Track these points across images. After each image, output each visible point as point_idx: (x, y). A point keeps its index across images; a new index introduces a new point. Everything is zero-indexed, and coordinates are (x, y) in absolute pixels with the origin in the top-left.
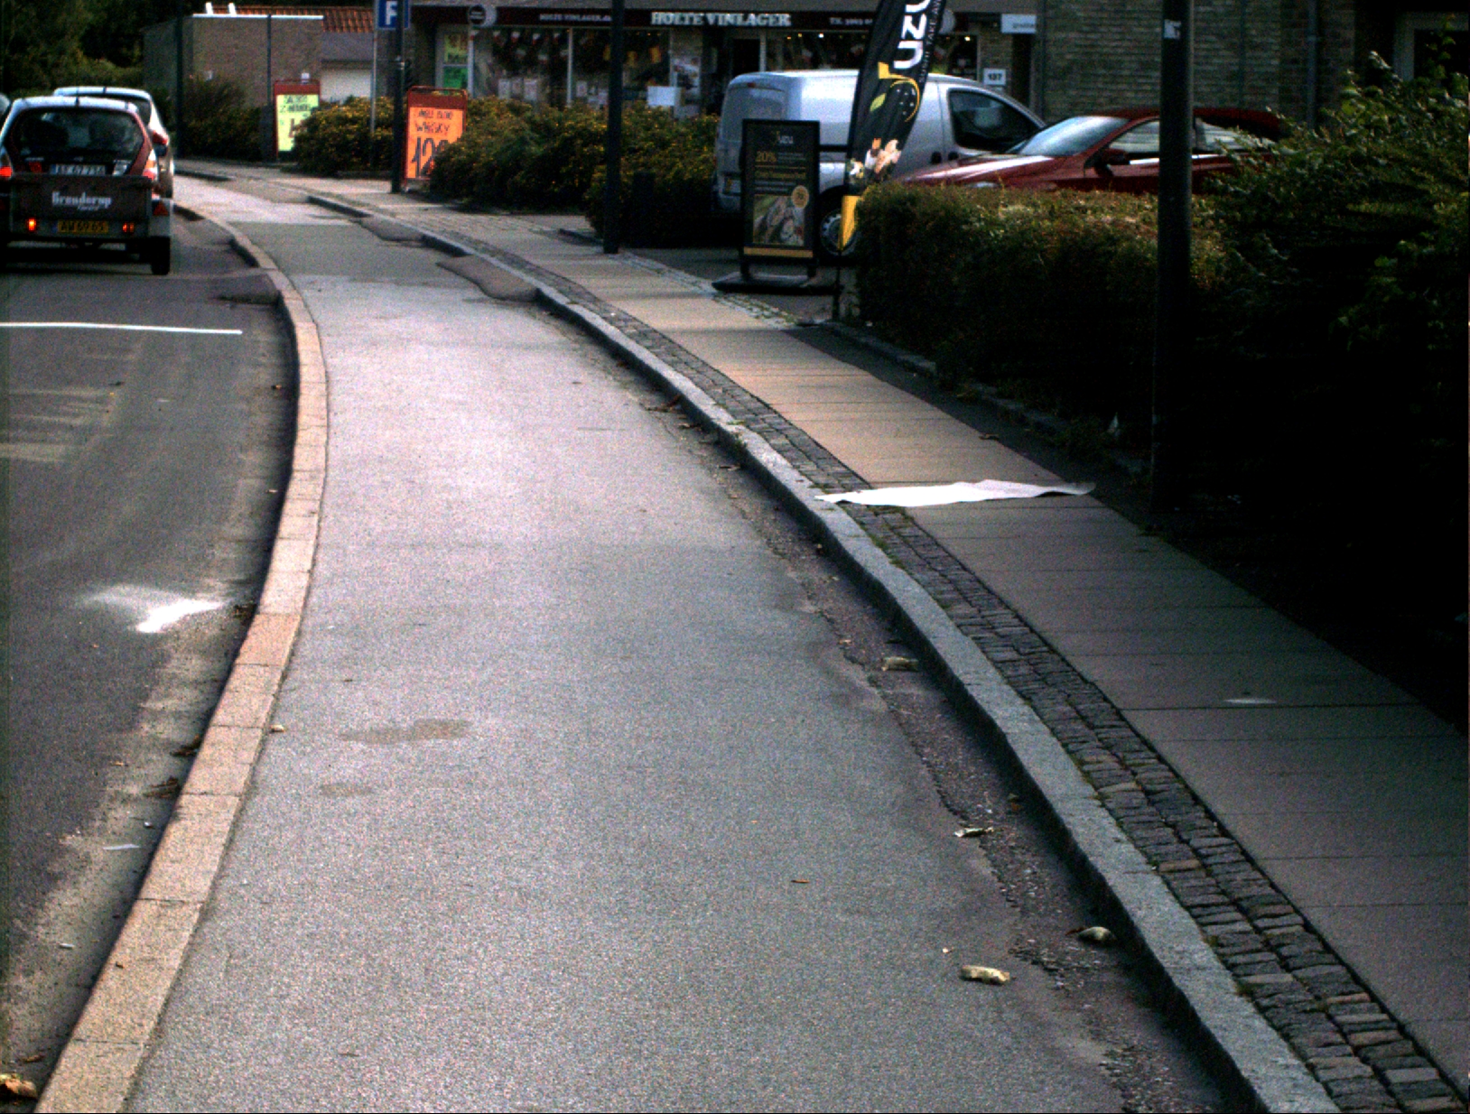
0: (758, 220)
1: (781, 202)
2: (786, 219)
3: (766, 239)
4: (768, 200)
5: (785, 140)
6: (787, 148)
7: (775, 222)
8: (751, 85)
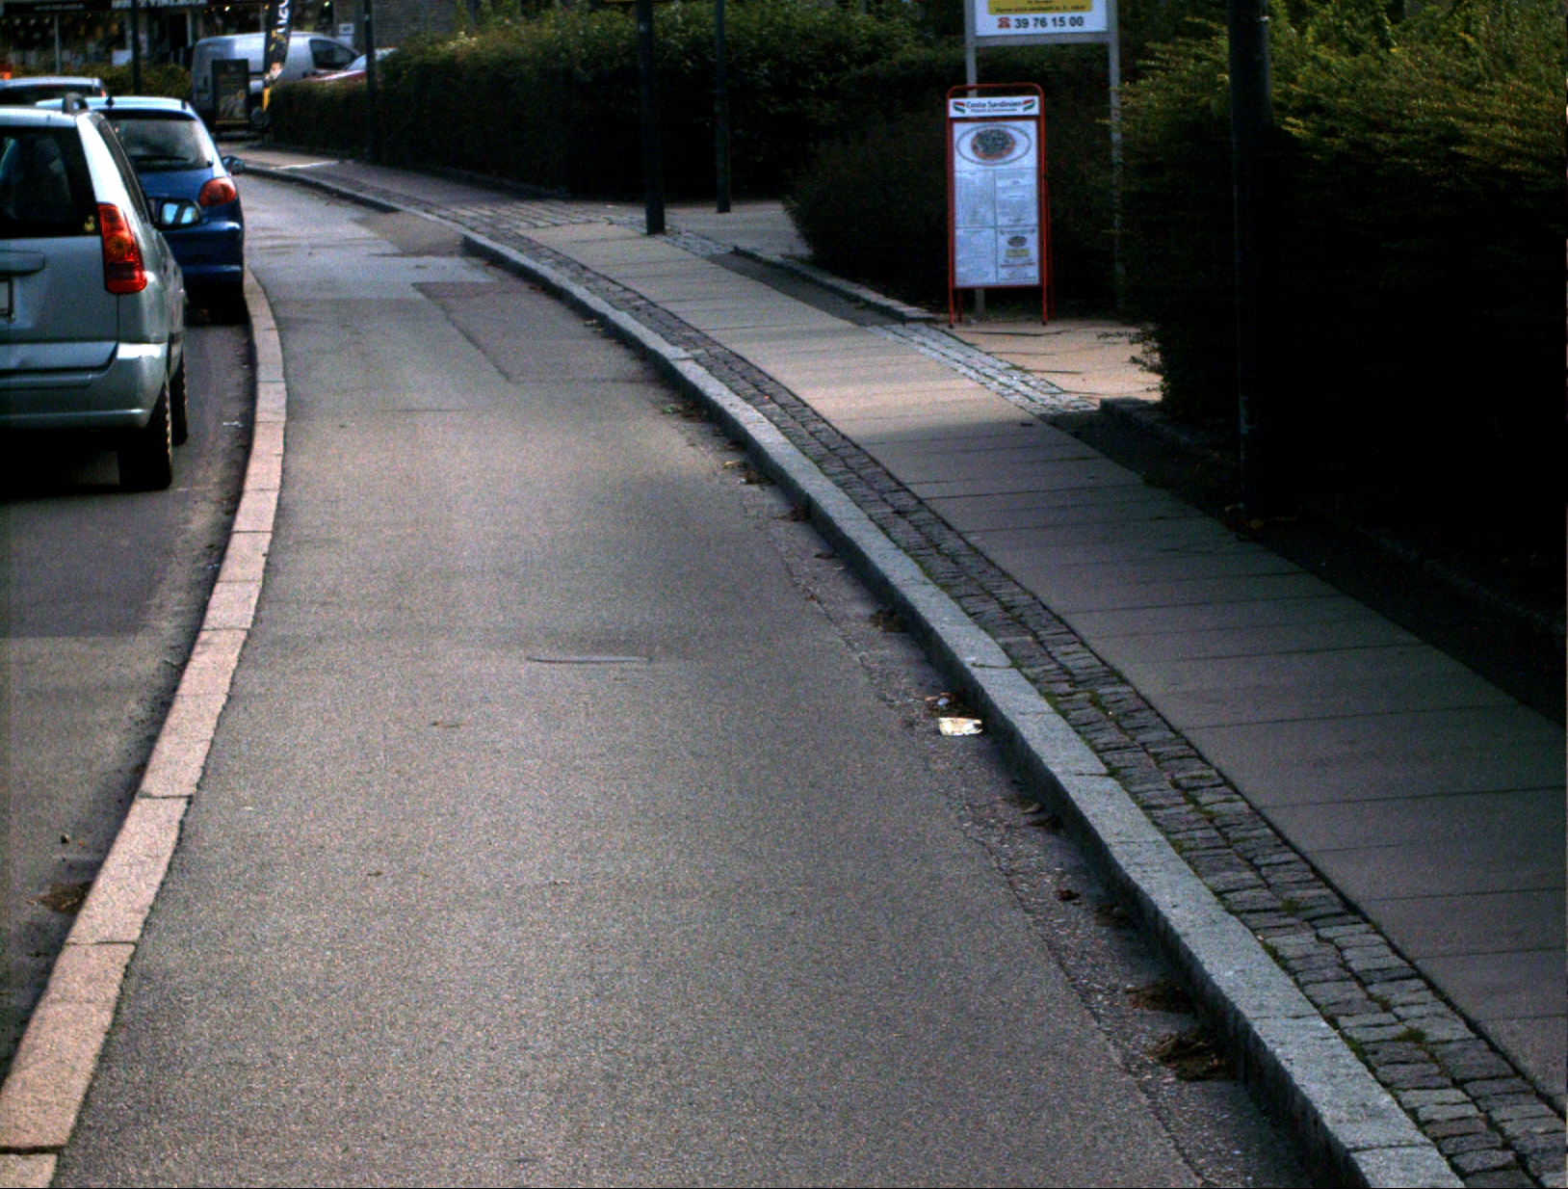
0: (222, 107)
1: (232, 98)
2: (236, 106)
3: (226, 115)
4: (225, 98)
5: (232, 69)
6: (234, 73)
7: (231, 107)
8: (209, 44)
